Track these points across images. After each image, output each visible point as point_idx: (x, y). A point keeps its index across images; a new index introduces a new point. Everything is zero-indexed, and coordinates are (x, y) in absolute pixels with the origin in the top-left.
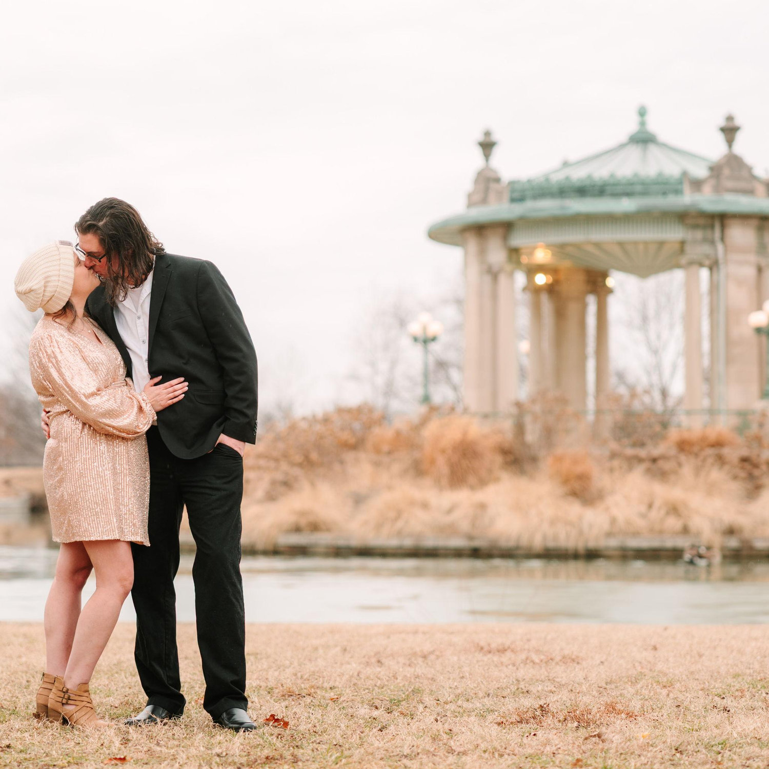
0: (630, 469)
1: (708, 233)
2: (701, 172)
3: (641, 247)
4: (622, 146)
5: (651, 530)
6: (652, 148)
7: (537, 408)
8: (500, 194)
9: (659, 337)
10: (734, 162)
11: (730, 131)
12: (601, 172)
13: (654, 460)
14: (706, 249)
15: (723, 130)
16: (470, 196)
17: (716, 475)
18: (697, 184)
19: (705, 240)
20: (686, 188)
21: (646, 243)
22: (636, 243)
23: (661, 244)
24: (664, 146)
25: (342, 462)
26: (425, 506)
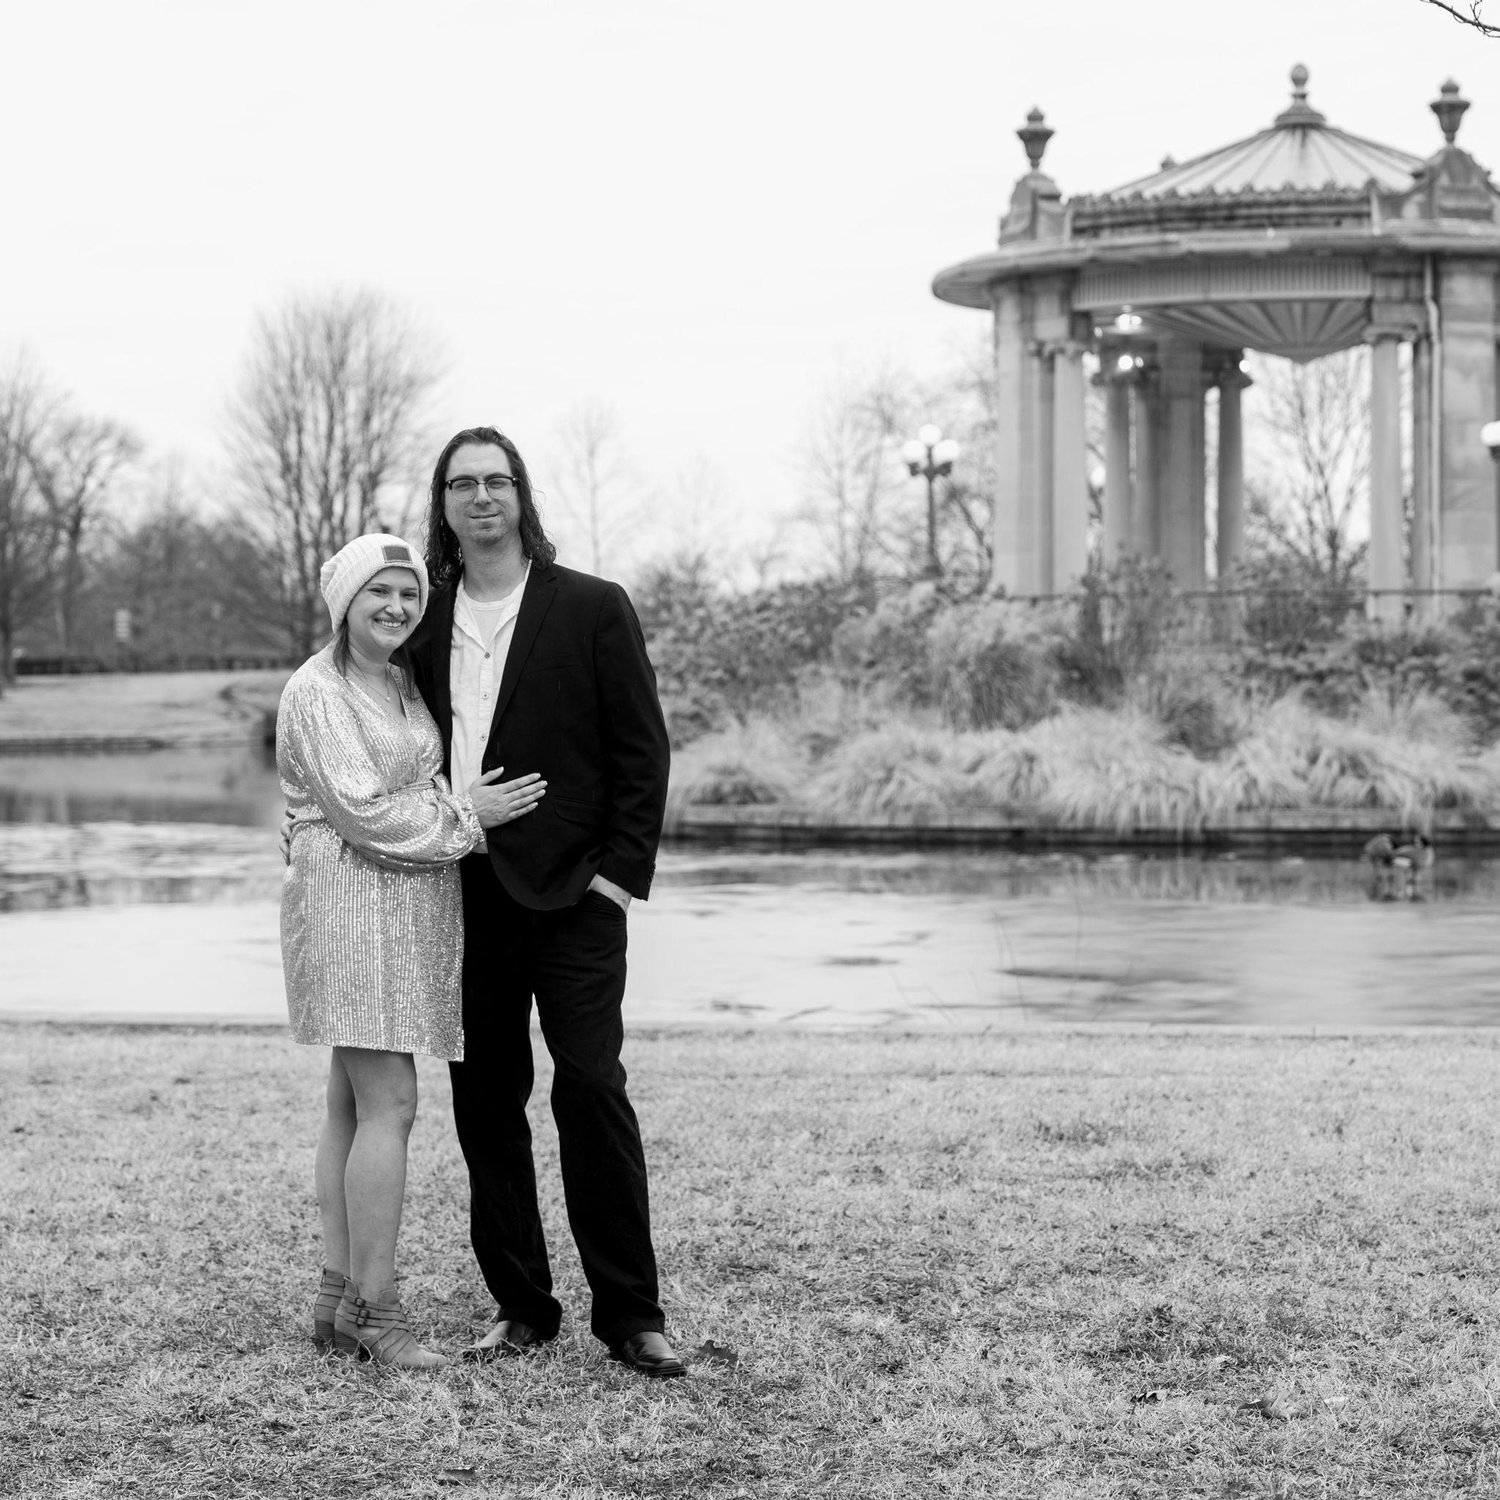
0: (1279, 694)
1: (1413, 284)
2: (1399, 180)
3: (1297, 309)
4: (1265, 135)
5: (1316, 800)
6: (1315, 137)
7: (1121, 587)
8: (1056, 220)
9: (1324, 445)
10: (1457, 162)
11: (1450, 111)
12: (1229, 181)
13: (1320, 677)
14: (1409, 313)
15: (1436, 108)
16: (1004, 223)
17: (1425, 703)
18: (1394, 202)
19: (1406, 299)
20: (1375, 208)
21: (1305, 302)
22: (1289, 302)
23: (1333, 303)
24: (1337, 133)
25: (792, 680)
26: (932, 758)
